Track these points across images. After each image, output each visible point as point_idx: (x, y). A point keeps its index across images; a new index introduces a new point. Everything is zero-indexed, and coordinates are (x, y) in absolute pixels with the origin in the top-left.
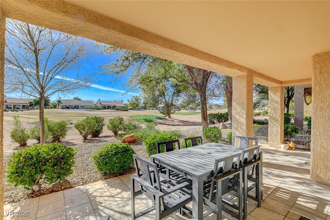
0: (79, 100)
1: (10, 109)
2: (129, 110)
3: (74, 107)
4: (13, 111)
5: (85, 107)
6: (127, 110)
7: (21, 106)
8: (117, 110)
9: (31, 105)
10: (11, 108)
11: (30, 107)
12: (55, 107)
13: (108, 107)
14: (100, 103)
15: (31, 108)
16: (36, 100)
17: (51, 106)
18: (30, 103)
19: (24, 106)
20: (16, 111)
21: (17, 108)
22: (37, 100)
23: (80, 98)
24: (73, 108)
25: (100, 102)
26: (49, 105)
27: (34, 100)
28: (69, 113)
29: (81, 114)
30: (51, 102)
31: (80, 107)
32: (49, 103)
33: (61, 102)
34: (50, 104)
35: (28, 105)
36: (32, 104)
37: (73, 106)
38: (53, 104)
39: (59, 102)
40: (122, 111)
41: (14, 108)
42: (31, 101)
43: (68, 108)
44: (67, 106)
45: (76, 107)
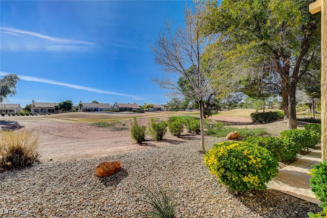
0: (97, 103)
2: (145, 112)
3: (93, 110)
4: (42, 115)
5: (105, 110)
6: (144, 112)
7: (47, 110)
8: (134, 112)
9: (57, 108)
10: (39, 112)
12: (77, 110)
13: (124, 109)
14: (117, 106)
15: (56, 112)
16: (61, 104)
19: (50, 110)
20: (44, 114)
21: (44, 112)
23: (97, 101)
25: (116, 104)
27: (59, 104)
28: (93, 116)
29: (103, 116)
30: (74, 105)
31: (99, 110)
34: (73, 108)
35: (54, 108)
38: (75, 107)
39: (81, 105)
40: (138, 112)
41: (42, 111)
42: (57, 105)
44: (88, 109)
45: (96, 110)
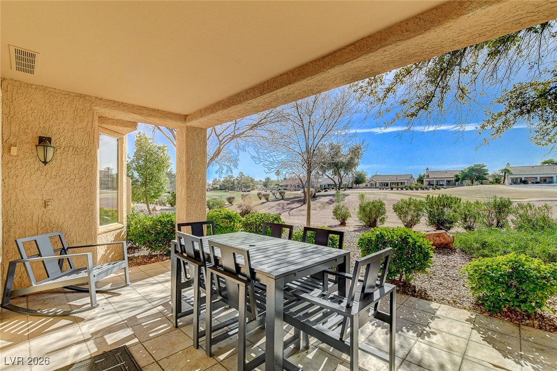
1: (431, 187)
3: (539, 180)
7: (445, 181)
9: (457, 179)
10: (433, 185)
11: (457, 183)
12: (497, 181)
15: (458, 185)
16: (464, 171)
17: (491, 179)
18: (456, 176)
19: (449, 182)
20: (438, 189)
21: (440, 185)
22: (466, 172)
24: (537, 183)
26: (485, 179)
27: (461, 171)
30: (490, 173)
31: (555, 179)
32: (485, 174)
33: (508, 171)
34: (487, 177)
35: (453, 179)
36: (459, 179)
37: (537, 178)
38: (494, 176)
39: (506, 171)
41: (437, 184)
42: (458, 174)
43: (525, 182)
44: (523, 179)
45: (545, 181)
